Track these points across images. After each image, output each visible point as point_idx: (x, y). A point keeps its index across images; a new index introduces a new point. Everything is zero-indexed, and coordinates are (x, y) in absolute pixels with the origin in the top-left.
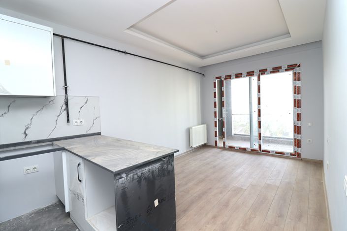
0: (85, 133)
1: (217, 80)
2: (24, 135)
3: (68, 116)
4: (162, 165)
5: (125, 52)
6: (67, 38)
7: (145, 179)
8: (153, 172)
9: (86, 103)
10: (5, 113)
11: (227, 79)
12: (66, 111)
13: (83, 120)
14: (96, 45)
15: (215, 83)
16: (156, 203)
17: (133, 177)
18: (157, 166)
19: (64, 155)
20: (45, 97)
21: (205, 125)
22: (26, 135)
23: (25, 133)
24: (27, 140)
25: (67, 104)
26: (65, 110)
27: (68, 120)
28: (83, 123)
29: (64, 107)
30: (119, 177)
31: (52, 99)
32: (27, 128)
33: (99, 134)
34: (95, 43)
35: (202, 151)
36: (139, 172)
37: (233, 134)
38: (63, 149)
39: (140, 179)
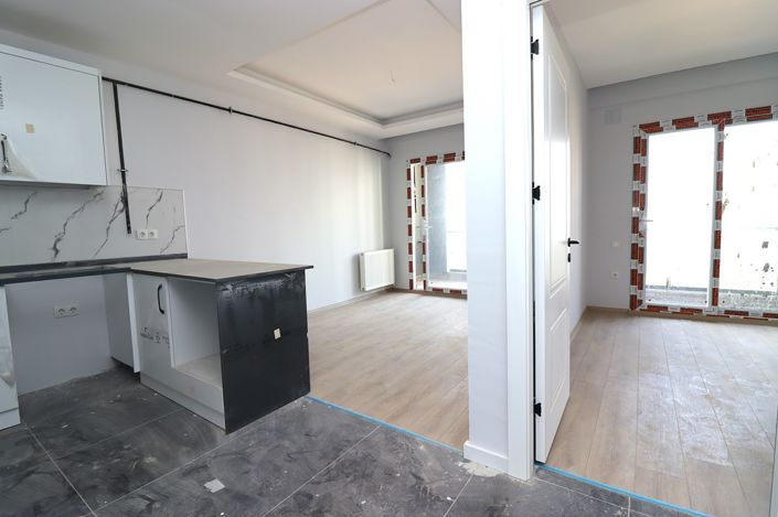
0: (158, 254)
1: (412, 165)
2: (54, 252)
3: (128, 222)
4: (286, 284)
5: (229, 110)
6: (124, 84)
7: (260, 297)
8: (271, 290)
9: (159, 200)
10: (21, 213)
11: (430, 163)
12: (124, 213)
13: (155, 232)
14: (176, 97)
15: (409, 170)
16: (277, 334)
17: (243, 293)
18: (277, 283)
19: (130, 279)
20: (88, 187)
21: (392, 250)
22: (57, 252)
23: (55, 248)
24: (59, 259)
25: (125, 200)
26: (121, 211)
27: (129, 228)
28: (156, 237)
29: (121, 206)
30: (222, 287)
31: (99, 190)
32: (58, 240)
33: (184, 256)
34: (174, 94)
35: (383, 298)
36: (252, 286)
37: (448, 271)
38: (128, 270)
39: (252, 296)
